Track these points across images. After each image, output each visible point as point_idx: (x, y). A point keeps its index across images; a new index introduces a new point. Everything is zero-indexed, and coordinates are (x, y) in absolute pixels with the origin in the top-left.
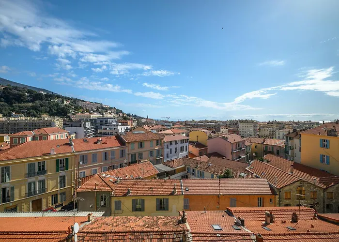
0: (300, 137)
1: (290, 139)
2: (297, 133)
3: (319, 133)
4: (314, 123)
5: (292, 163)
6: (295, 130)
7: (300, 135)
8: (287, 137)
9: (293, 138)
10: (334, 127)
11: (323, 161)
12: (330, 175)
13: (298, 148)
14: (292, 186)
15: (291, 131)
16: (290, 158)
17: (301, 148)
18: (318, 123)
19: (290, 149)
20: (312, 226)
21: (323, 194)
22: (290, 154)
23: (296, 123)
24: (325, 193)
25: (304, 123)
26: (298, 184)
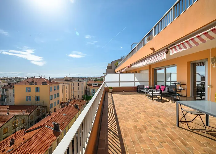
0: (14, 87)
1: (6, 90)
2: (11, 85)
3: (26, 84)
4: (21, 78)
5: (8, 107)
6: (9, 84)
7: (14, 86)
8: (3, 89)
9: (8, 89)
10: (33, 80)
11: (27, 100)
12: (31, 106)
13: (12, 96)
14: (9, 123)
15: (7, 84)
16: (6, 104)
17: (14, 95)
18: (24, 78)
19: (6, 97)
20: (24, 139)
21: (28, 118)
22: (6, 101)
23: (10, 79)
24: (29, 117)
25: (15, 79)
26: (13, 119)
